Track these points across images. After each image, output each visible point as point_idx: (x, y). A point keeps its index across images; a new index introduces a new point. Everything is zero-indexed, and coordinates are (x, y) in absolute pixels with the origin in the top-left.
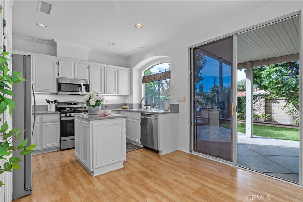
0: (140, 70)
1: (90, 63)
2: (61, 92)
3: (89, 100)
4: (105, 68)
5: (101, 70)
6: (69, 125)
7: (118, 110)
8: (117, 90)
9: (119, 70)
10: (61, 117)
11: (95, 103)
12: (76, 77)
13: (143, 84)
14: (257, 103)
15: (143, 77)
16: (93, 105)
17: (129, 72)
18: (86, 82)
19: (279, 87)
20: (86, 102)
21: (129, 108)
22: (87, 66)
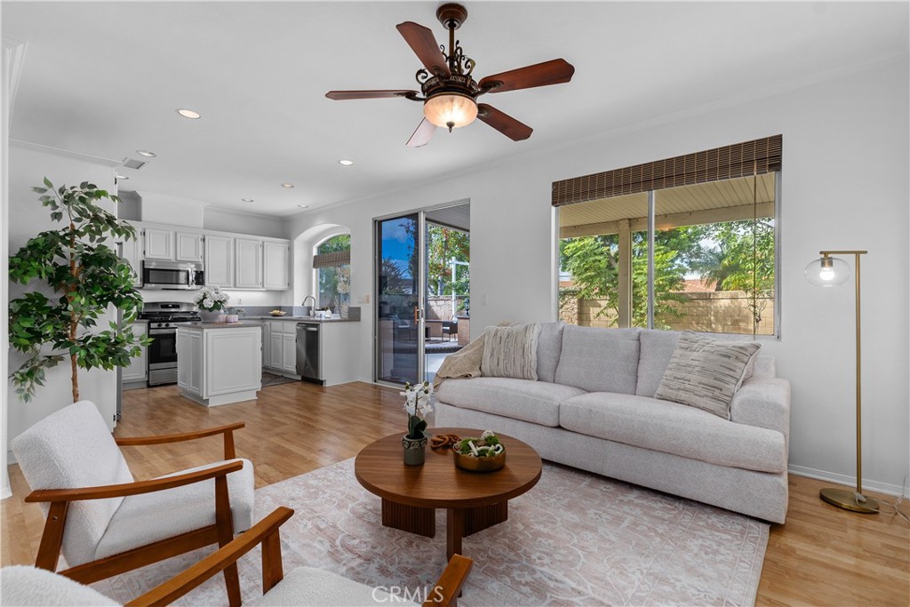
0: (310, 243)
1: (206, 232)
2: (149, 286)
3: (202, 301)
4: (236, 240)
5: (228, 243)
6: (165, 343)
7: (262, 319)
8: (260, 281)
9: (265, 244)
10: (149, 328)
11: (212, 304)
12: (179, 258)
13: (314, 270)
14: (566, 306)
15: (315, 256)
16: (210, 307)
17: (287, 246)
18: (198, 265)
19: (592, 277)
20: (198, 303)
21: (285, 315)
22: (201, 237)
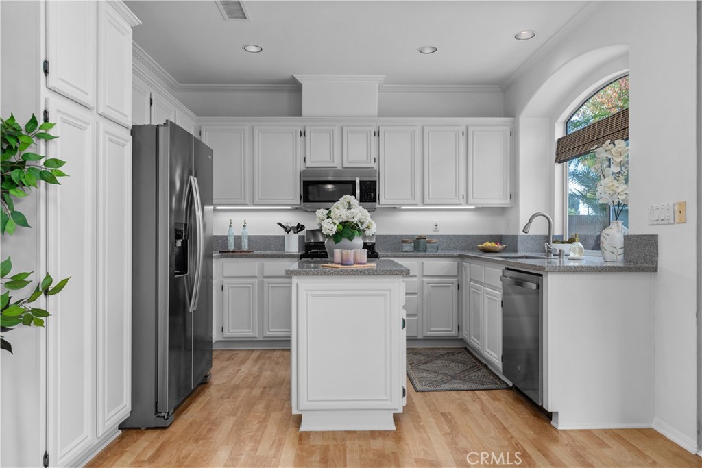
1: (381, 121)
4: (425, 127)
5: (413, 135)
7: (460, 256)
8: (463, 191)
9: (470, 129)
12: (346, 164)
13: (557, 166)
15: (559, 140)
16: (331, 234)
17: (509, 129)
21: (504, 250)
22: (374, 129)
